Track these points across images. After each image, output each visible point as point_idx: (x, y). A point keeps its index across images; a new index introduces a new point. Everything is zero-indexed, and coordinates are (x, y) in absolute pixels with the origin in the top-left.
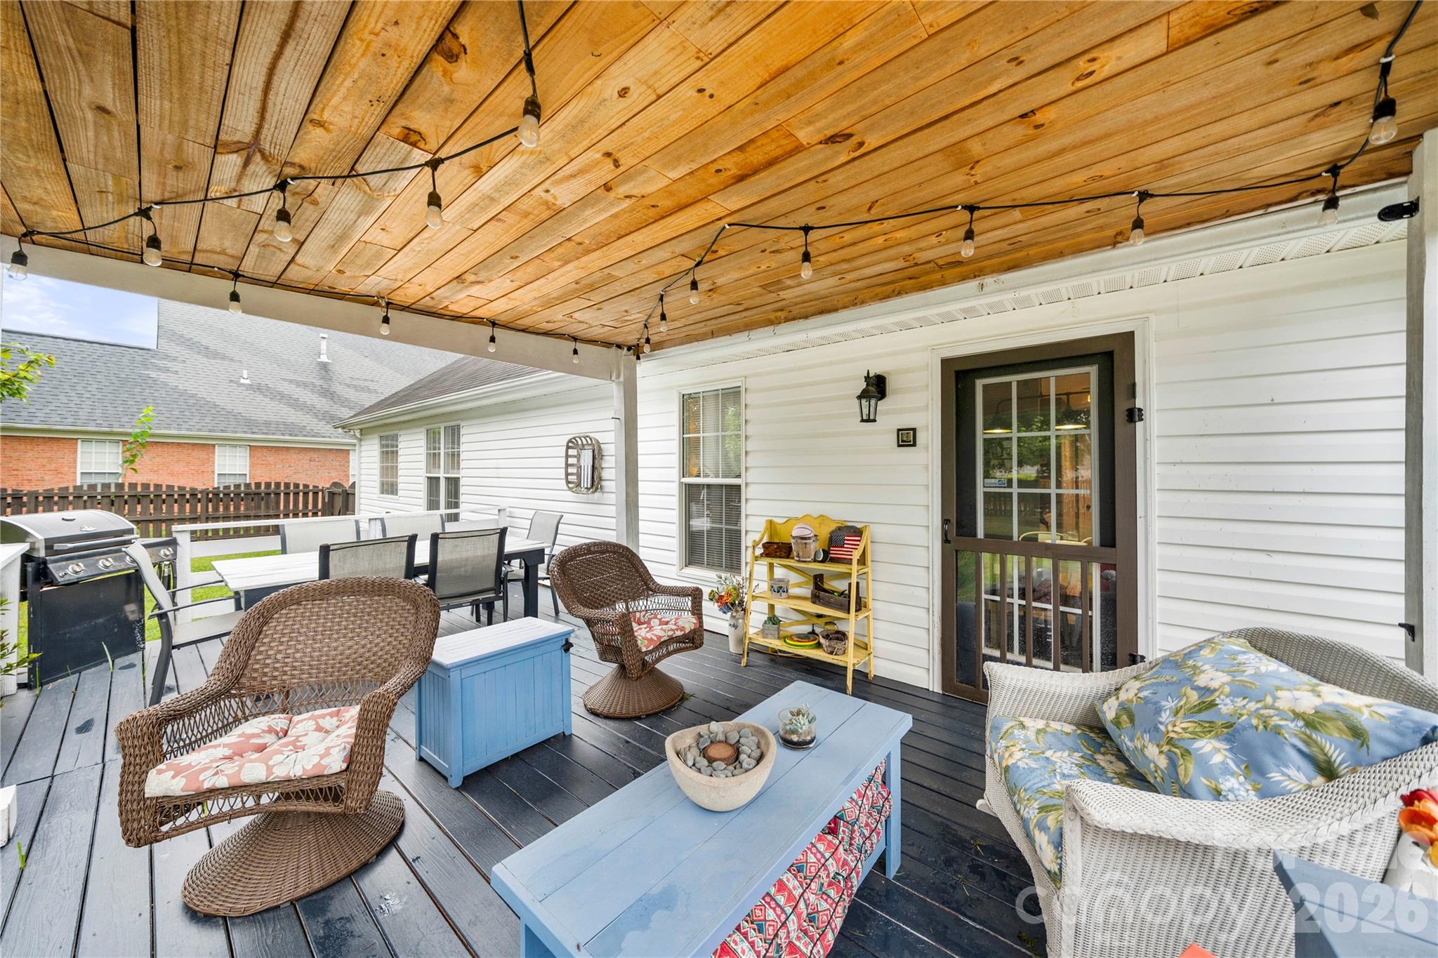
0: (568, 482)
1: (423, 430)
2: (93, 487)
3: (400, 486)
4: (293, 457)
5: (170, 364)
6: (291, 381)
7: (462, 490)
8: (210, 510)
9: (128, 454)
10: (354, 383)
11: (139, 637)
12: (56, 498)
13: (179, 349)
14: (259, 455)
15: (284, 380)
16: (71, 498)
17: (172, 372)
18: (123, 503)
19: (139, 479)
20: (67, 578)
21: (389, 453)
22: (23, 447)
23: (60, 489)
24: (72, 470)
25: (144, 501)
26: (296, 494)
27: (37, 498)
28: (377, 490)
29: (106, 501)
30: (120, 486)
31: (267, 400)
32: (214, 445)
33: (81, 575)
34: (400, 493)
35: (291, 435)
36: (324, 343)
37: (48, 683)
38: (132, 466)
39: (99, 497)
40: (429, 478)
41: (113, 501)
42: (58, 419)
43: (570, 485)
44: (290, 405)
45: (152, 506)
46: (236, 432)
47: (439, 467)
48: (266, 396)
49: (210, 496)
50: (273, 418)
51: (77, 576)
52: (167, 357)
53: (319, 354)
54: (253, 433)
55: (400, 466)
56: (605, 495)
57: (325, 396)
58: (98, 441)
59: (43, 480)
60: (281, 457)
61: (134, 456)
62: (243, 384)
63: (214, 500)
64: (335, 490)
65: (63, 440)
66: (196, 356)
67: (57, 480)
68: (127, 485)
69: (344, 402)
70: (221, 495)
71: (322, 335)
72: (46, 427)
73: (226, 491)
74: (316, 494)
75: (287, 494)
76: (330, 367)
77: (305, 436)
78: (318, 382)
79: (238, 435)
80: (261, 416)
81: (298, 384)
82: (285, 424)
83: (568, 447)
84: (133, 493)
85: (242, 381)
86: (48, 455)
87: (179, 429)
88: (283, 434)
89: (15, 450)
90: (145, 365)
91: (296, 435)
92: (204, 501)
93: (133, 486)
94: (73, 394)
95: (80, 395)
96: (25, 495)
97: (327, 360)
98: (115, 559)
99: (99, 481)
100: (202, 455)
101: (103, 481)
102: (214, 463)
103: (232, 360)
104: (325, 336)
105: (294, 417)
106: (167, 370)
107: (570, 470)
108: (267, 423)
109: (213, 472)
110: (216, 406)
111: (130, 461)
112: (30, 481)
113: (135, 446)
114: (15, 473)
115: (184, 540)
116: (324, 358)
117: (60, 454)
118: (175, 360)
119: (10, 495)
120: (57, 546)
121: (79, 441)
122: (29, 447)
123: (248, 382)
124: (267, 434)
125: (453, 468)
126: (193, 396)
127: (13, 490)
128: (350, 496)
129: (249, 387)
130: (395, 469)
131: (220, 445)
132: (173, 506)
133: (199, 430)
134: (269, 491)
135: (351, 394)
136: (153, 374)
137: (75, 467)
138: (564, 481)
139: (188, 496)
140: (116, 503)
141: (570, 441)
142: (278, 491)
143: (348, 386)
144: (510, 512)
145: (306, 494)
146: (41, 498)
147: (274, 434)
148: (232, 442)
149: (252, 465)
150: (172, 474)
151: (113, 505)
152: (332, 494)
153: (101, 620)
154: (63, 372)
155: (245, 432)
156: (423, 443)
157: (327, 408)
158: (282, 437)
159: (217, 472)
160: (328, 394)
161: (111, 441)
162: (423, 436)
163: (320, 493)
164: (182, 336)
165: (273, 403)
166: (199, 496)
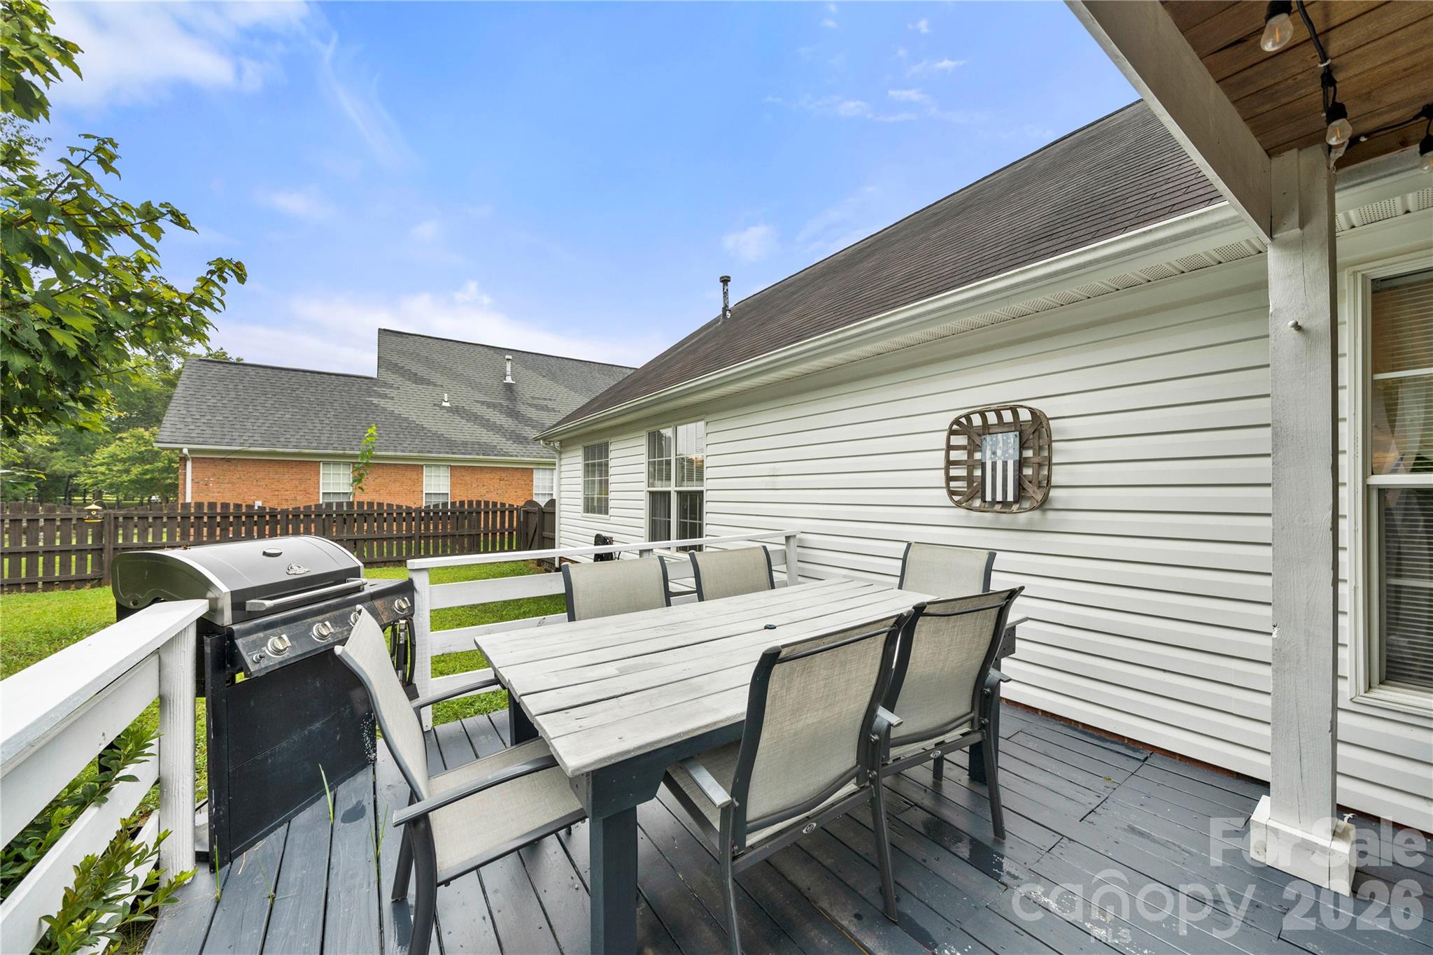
0: (952, 493)
1: (644, 433)
2: (329, 505)
3: (611, 504)
4: (486, 476)
5: (388, 391)
6: (483, 403)
7: (707, 507)
8: (422, 528)
9: (356, 473)
10: (535, 402)
11: (368, 744)
12: (302, 517)
13: (394, 376)
14: (459, 474)
15: (477, 401)
16: (313, 516)
17: (390, 398)
18: (353, 521)
19: (365, 498)
20: (264, 663)
21: (597, 465)
22: (281, 470)
23: (305, 507)
24: (316, 490)
25: (370, 519)
26: (495, 513)
27: (288, 516)
28: (581, 509)
29: (340, 520)
30: (350, 504)
31: (464, 421)
32: (422, 466)
33: (286, 655)
34: (611, 511)
35: (484, 455)
36: (509, 365)
37: (240, 853)
38: (360, 485)
39: (334, 515)
40: (651, 493)
41: (345, 519)
42: (306, 444)
43: (956, 498)
44: (483, 426)
45: (375, 524)
46: (440, 453)
47: (670, 479)
48: (462, 418)
49: (423, 514)
50: (469, 438)
51: (279, 658)
52: (385, 384)
53: (505, 376)
54: (453, 453)
55: (611, 479)
56: (1051, 515)
57: (511, 416)
58: (335, 463)
59: (295, 499)
60: (476, 476)
61: (361, 475)
62: (444, 407)
63: (426, 519)
64: (528, 508)
65: (308, 464)
66: (407, 383)
67: (305, 499)
68: (356, 503)
69: (528, 421)
70: (432, 514)
71: (507, 357)
72: (297, 450)
73: (436, 510)
74: (511, 512)
75: (487, 513)
76: (514, 388)
77: (496, 455)
78: (505, 403)
79: (441, 455)
80: (459, 437)
81: (489, 405)
82: (479, 443)
83: (952, 432)
84: (361, 511)
85: (444, 404)
86: (299, 477)
87: (396, 451)
88: (478, 454)
89: (277, 473)
90: (369, 392)
91: (489, 455)
92: (417, 519)
93: (361, 504)
94: (317, 421)
95: (322, 422)
96: (279, 513)
97: (512, 382)
98: (334, 622)
99: (334, 500)
100: (414, 475)
101: (338, 501)
102: (422, 483)
103: (435, 385)
104: (510, 357)
105: (486, 436)
106: (385, 396)
107: (954, 472)
108: (465, 444)
109: (422, 491)
110: (424, 428)
111: (358, 480)
112: (287, 500)
113: (363, 468)
114: (277, 493)
115: (421, 582)
116: (509, 380)
117: (308, 476)
118: (391, 387)
119: (268, 513)
120: (253, 604)
121: (321, 464)
122: (286, 470)
123: (447, 404)
124: (464, 454)
125: (690, 479)
126: (406, 419)
127: (270, 508)
128: (547, 517)
129: (449, 410)
130: (604, 485)
131: (427, 466)
132: (392, 525)
133: (411, 451)
134: (472, 510)
135: (532, 413)
136: (375, 401)
137: (319, 488)
138: (945, 491)
139: (404, 515)
140: (348, 522)
141: (957, 422)
142: (479, 510)
143: (530, 405)
144: (800, 540)
145: (503, 513)
146: (290, 517)
147: (470, 454)
148: (436, 463)
149: (453, 485)
150: (389, 494)
151: (345, 523)
152: (527, 513)
153: (317, 726)
154: (310, 403)
155: (447, 453)
156: (644, 449)
157: (513, 427)
158: (477, 457)
159: (426, 492)
160: (513, 414)
161: (345, 464)
162: (644, 441)
163: (515, 512)
164: (396, 365)
165: (469, 425)
166: (413, 515)
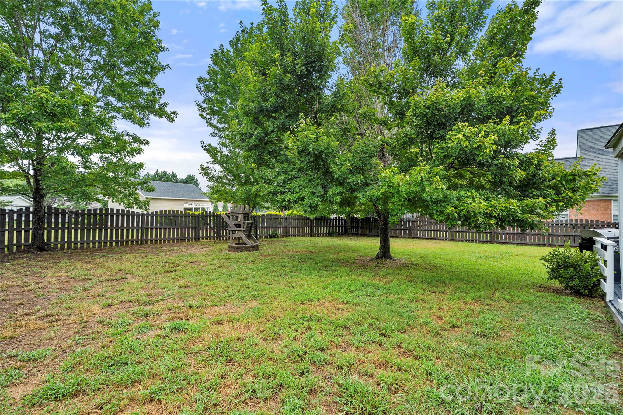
5: (586, 163)
13: (589, 154)
17: (588, 166)
19: (584, 217)
32: (611, 200)
66: (598, 156)
84: (582, 224)
100: (605, 205)
102: (611, 209)
109: (611, 214)
110: (611, 180)
118: (588, 160)
131: (614, 200)
133: (603, 193)
150: (590, 215)
159: (613, 214)
